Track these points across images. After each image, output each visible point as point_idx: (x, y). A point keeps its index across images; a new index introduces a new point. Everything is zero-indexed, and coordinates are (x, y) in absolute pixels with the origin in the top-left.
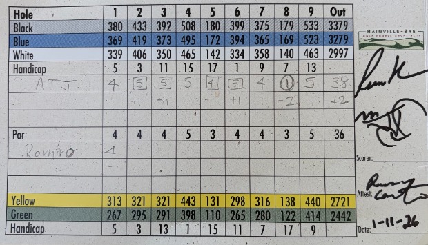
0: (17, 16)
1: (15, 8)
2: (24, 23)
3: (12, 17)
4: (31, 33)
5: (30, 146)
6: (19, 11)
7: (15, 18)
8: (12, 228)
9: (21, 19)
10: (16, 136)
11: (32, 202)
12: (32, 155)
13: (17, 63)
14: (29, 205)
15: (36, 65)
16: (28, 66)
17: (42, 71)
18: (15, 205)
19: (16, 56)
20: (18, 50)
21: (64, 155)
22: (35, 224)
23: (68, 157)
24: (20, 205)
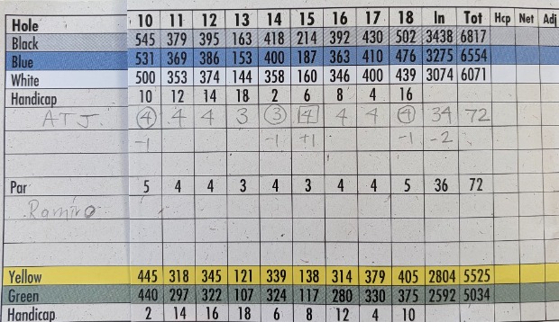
0: (16, 27)
1: (14, 17)
2: (27, 37)
3: (10, 30)
4: (36, 50)
5: (35, 204)
6: (19, 21)
7: (14, 30)
8: (9, 314)
9: (21, 31)
10: (15, 189)
11: (38, 278)
12: (37, 214)
13: (17, 91)
14: (34, 283)
15: (43, 93)
16: (32, 95)
17: (52, 101)
18: (14, 283)
19: (15, 81)
20: (18, 73)
21: (81, 215)
22: (41, 308)
23: (88, 218)
24: (21, 284)
